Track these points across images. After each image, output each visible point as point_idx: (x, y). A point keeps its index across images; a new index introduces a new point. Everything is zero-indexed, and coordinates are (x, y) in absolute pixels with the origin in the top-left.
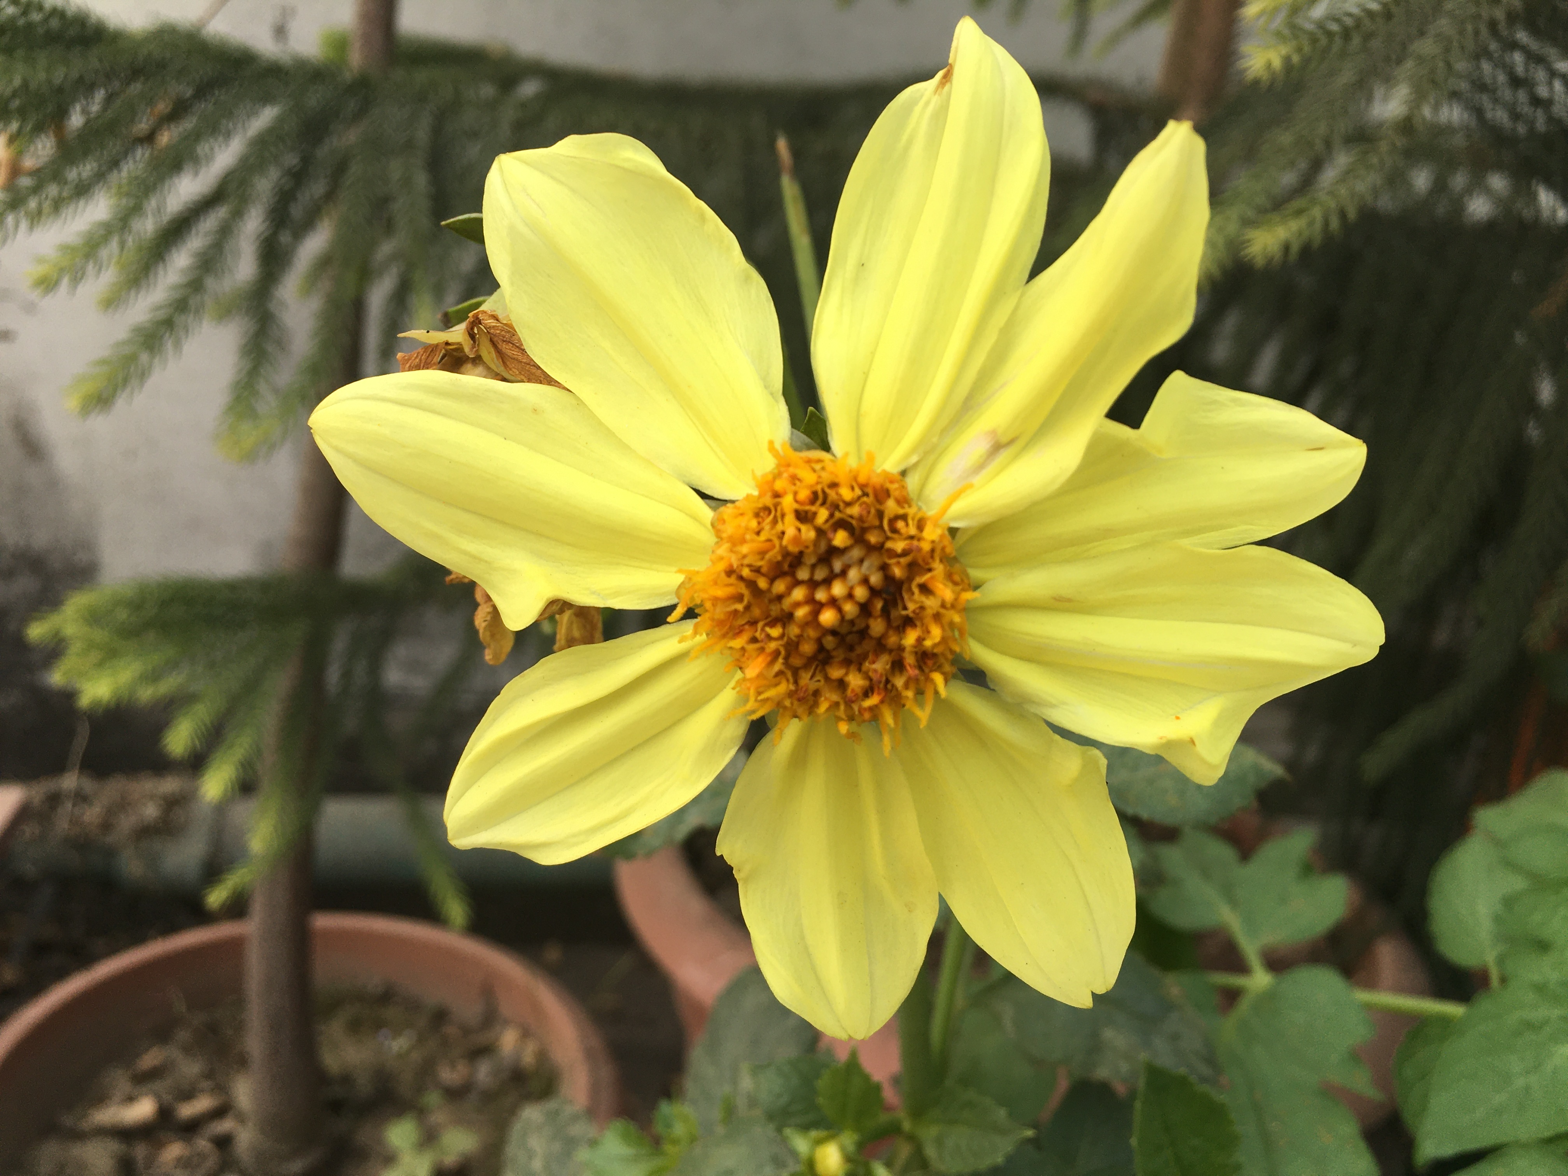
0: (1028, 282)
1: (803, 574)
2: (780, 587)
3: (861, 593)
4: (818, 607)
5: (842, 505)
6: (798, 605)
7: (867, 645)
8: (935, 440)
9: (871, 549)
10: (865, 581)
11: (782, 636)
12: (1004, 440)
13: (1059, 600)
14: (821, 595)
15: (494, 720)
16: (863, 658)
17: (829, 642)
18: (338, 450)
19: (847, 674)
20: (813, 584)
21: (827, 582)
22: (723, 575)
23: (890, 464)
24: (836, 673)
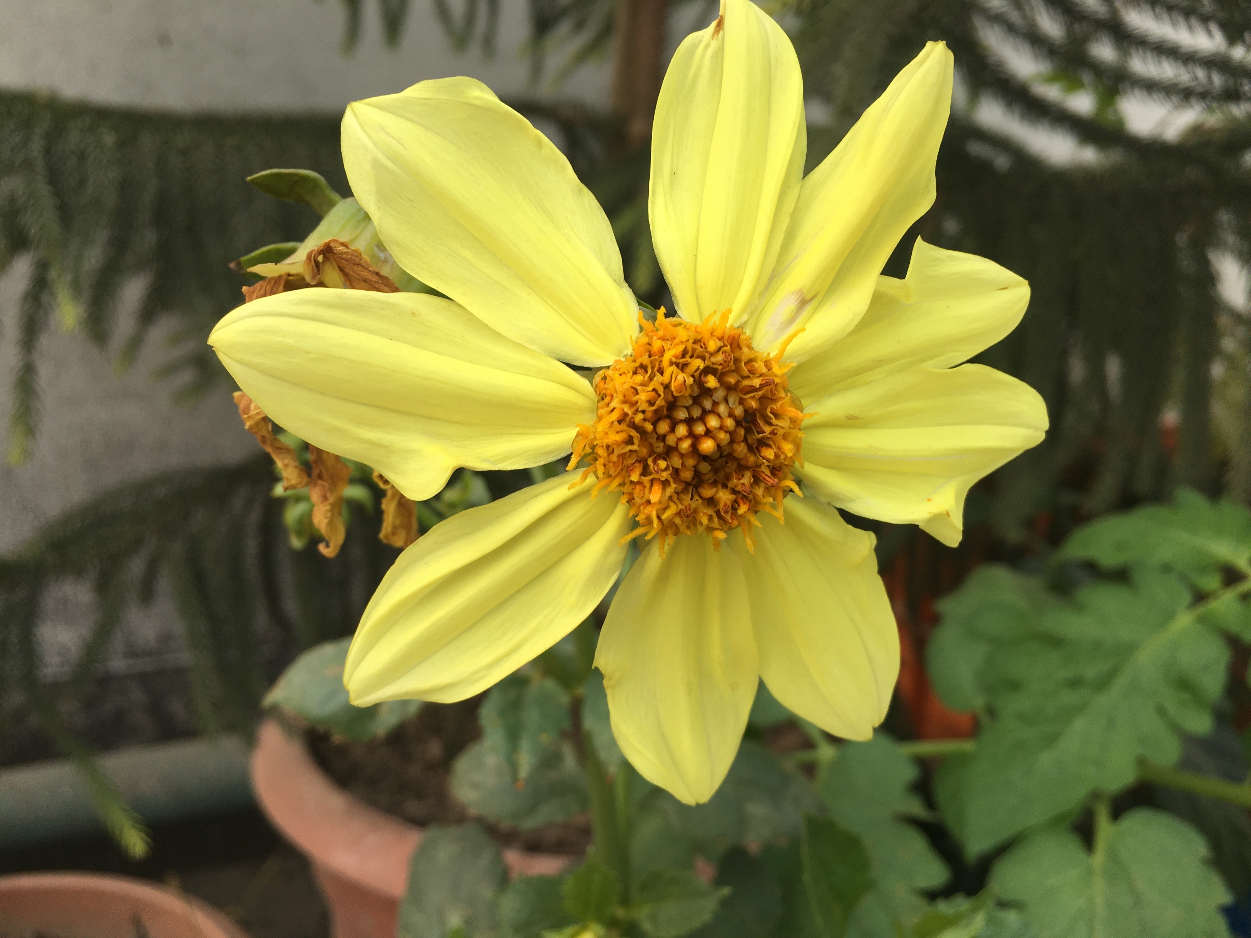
0: (804, 178)
1: (682, 414)
2: (663, 427)
3: (730, 423)
4: (696, 439)
6: (680, 440)
7: (732, 466)
8: (757, 301)
10: (731, 415)
11: (666, 469)
12: (809, 297)
14: (700, 429)
15: (389, 588)
19: (717, 492)
20: (690, 422)
21: (702, 419)
24: (708, 492)
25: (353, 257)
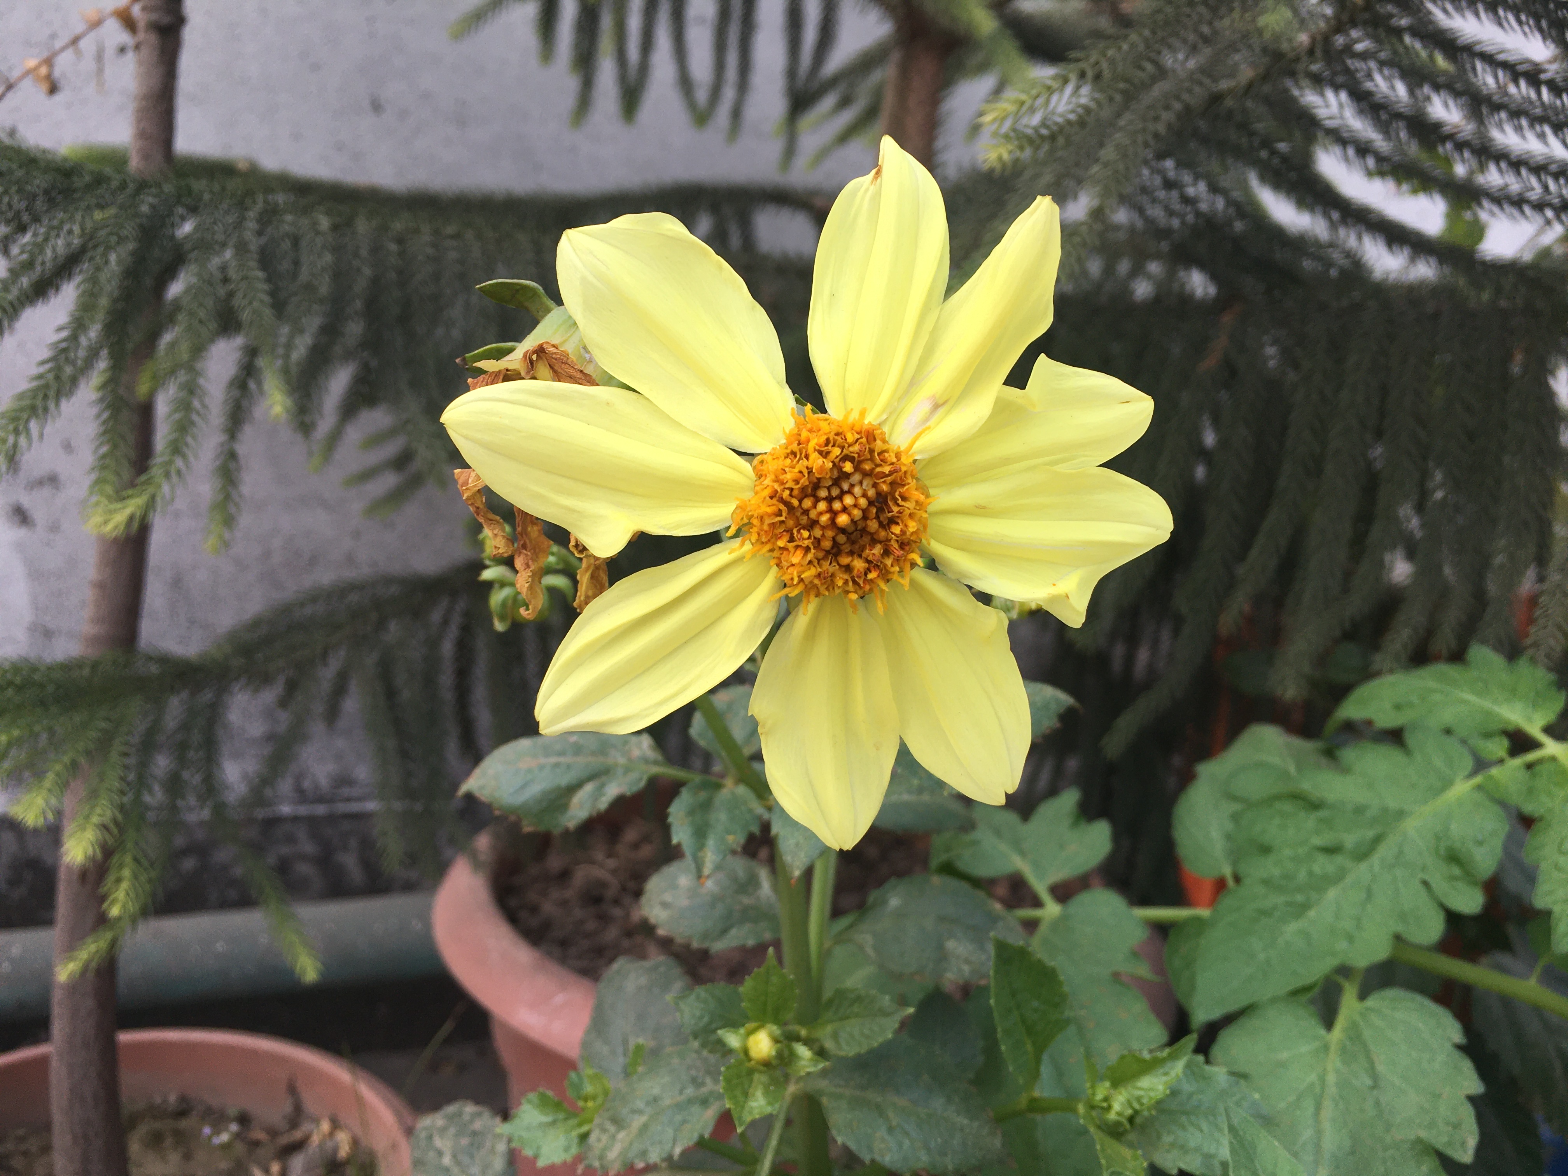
0: (943, 302)
1: (823, 493)
2: (807, 503)
3: (863, 502)
4: (834, 514)
5: (846, 445)
6: (821, 514)
7: (866, 539)
8: (896, 404)
9: (866, 474)
10: (864, 495)
11: (809, 538)
12: (941, 402)
13: (978, 508)
14: (837, 506)
15: (577, 634)
16: (863, 549)
17: (842, 539)
18: (466, 438)
19: (852, 561)
20: (830, 500)
21: (840, 498)
22: (768, 498)
23: (871, 419)
24: (845, 560)
25: (562, 357)
